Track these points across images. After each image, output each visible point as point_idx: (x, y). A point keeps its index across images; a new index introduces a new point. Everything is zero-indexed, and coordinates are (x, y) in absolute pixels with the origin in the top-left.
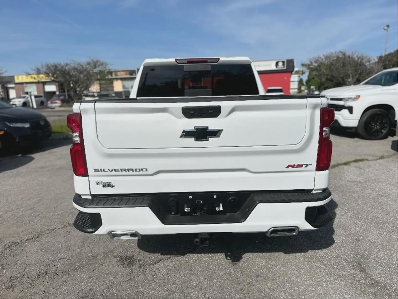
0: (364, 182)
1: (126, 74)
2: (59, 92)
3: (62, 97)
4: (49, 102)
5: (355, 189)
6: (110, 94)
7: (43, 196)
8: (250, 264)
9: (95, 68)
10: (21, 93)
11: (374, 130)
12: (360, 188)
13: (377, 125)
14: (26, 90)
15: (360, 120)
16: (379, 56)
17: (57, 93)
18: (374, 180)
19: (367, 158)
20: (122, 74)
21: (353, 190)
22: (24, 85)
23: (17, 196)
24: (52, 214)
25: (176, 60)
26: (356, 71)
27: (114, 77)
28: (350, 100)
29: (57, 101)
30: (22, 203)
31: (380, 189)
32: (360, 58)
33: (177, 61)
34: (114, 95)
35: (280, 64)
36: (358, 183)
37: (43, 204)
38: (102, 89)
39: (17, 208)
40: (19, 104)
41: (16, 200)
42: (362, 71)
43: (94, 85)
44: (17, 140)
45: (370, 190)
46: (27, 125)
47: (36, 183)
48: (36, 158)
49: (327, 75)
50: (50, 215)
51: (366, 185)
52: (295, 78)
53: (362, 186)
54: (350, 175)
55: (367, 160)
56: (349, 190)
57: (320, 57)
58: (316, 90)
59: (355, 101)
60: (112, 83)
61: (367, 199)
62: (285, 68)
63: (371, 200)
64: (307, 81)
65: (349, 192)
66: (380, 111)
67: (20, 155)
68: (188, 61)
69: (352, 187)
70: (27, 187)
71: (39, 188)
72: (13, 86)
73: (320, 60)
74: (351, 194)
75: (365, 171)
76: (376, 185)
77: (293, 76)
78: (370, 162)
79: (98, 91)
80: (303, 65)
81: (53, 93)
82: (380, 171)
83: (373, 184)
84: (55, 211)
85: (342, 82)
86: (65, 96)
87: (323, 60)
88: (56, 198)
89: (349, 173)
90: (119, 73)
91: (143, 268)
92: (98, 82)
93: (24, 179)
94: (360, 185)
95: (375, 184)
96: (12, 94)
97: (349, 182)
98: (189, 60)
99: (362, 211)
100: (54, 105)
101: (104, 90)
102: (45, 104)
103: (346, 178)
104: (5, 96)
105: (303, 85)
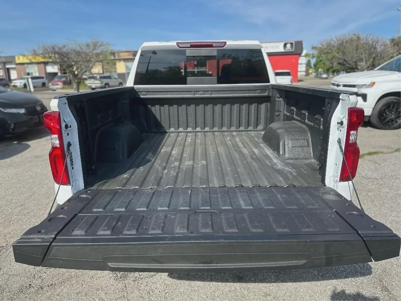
0: (380, 178)
1: (129, 55)
2: (61, 74)
3: (64, 79)
4: (50, 84)
5: (371, 187)
6: (112, 76)
7: (35, 190)
8: (257, 279)
9: (95, 49)
10: (23, 73)
11: (389, 119)
12: (376, 186)
13: (392, 114)
14: (28, 71)
15: (373, 109)
16: (391, 38)
17: (59, 74)
18: (390, 176)
19: (382, 150)
20: (125, 56)
21: (369, 188)
22: (26, 65)
23: (8, 189)
24: (43, 212)
25: (177, 43)
26: (370, 55)
27: (117, 57)
28: (364, 87)
29: (58, 83)
30: (12, 198)
31: (398, 188)
32: (375, 41)
33: (179, 45)
34: (116, 77)
35: (289, 46)
36: (373, 179)
37: (34, 200)
38: (105, 70)
39: (6, 204)
40: (20, 86)
41: (6, 195)
42: (376, 55)
43: (96, 67)
44: (12, 127)
45: (387, 188)
46: (22, 111)
47: (29, 175)
48: (32, 146)
49: (339, 59)
50: (41, 213)
51: (382, 182)
52: (302, 60)
53: (378, 183)
54: (365, 170)
55: (382, 153)
56: (364, 187)
57: (332, 40)
58: (324, 73)
59: (370, 88)
60: (115, 64)
61: (385, 199)
62: (293, 50)
63: (389, 200)
64: (315, 64)
65: (365, 191)
66: (396, 99)
67: (16, 142)
68: (190, 45)
69: (367, 184)
70: (19, 180)
71: (32, 181)
72: (14, 66)
73: (332, 42)
74: (367, 193)
75: (381, 166)
76: (393, 183)
77: (301, 58)
78: (386, 155)
79: (101, 72)
80: (313, 48)
81: (55, 74)
82: (397, 166)
83: (390, 181)
84: (47, 209)
85: (354, 66)
86: (66, 77)
87: (335, 42)
88: (49, 193)
89: (363, 168)
90: (121, 54)
91: (138, 283)
92: (100, 63)
93: (17, 170)
94: (376, 182)
95: (392, 181)
96: (14, 75)
97: (364, 179)
98: (192, 44)
99: (379, 214)
100: (55, 87)
101: (107, 72)
102: (46, 86)
103: (360, 174)
104: (6, 76)
105: (311, 67)
